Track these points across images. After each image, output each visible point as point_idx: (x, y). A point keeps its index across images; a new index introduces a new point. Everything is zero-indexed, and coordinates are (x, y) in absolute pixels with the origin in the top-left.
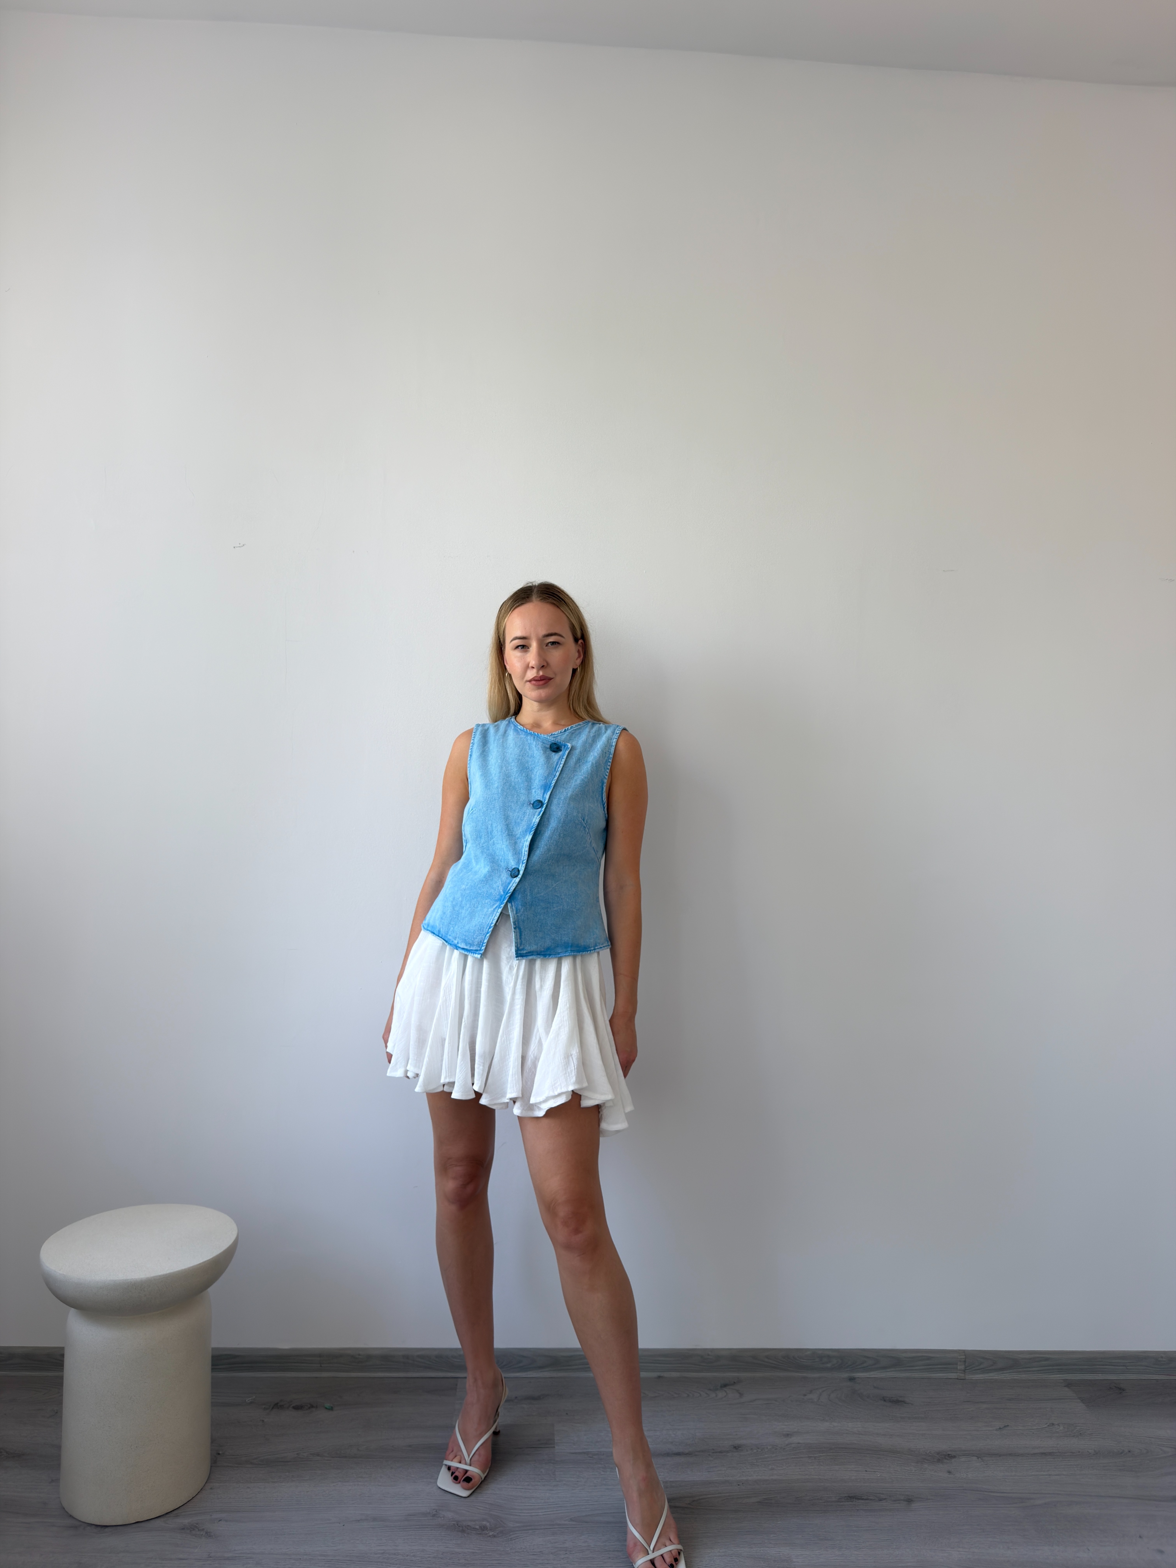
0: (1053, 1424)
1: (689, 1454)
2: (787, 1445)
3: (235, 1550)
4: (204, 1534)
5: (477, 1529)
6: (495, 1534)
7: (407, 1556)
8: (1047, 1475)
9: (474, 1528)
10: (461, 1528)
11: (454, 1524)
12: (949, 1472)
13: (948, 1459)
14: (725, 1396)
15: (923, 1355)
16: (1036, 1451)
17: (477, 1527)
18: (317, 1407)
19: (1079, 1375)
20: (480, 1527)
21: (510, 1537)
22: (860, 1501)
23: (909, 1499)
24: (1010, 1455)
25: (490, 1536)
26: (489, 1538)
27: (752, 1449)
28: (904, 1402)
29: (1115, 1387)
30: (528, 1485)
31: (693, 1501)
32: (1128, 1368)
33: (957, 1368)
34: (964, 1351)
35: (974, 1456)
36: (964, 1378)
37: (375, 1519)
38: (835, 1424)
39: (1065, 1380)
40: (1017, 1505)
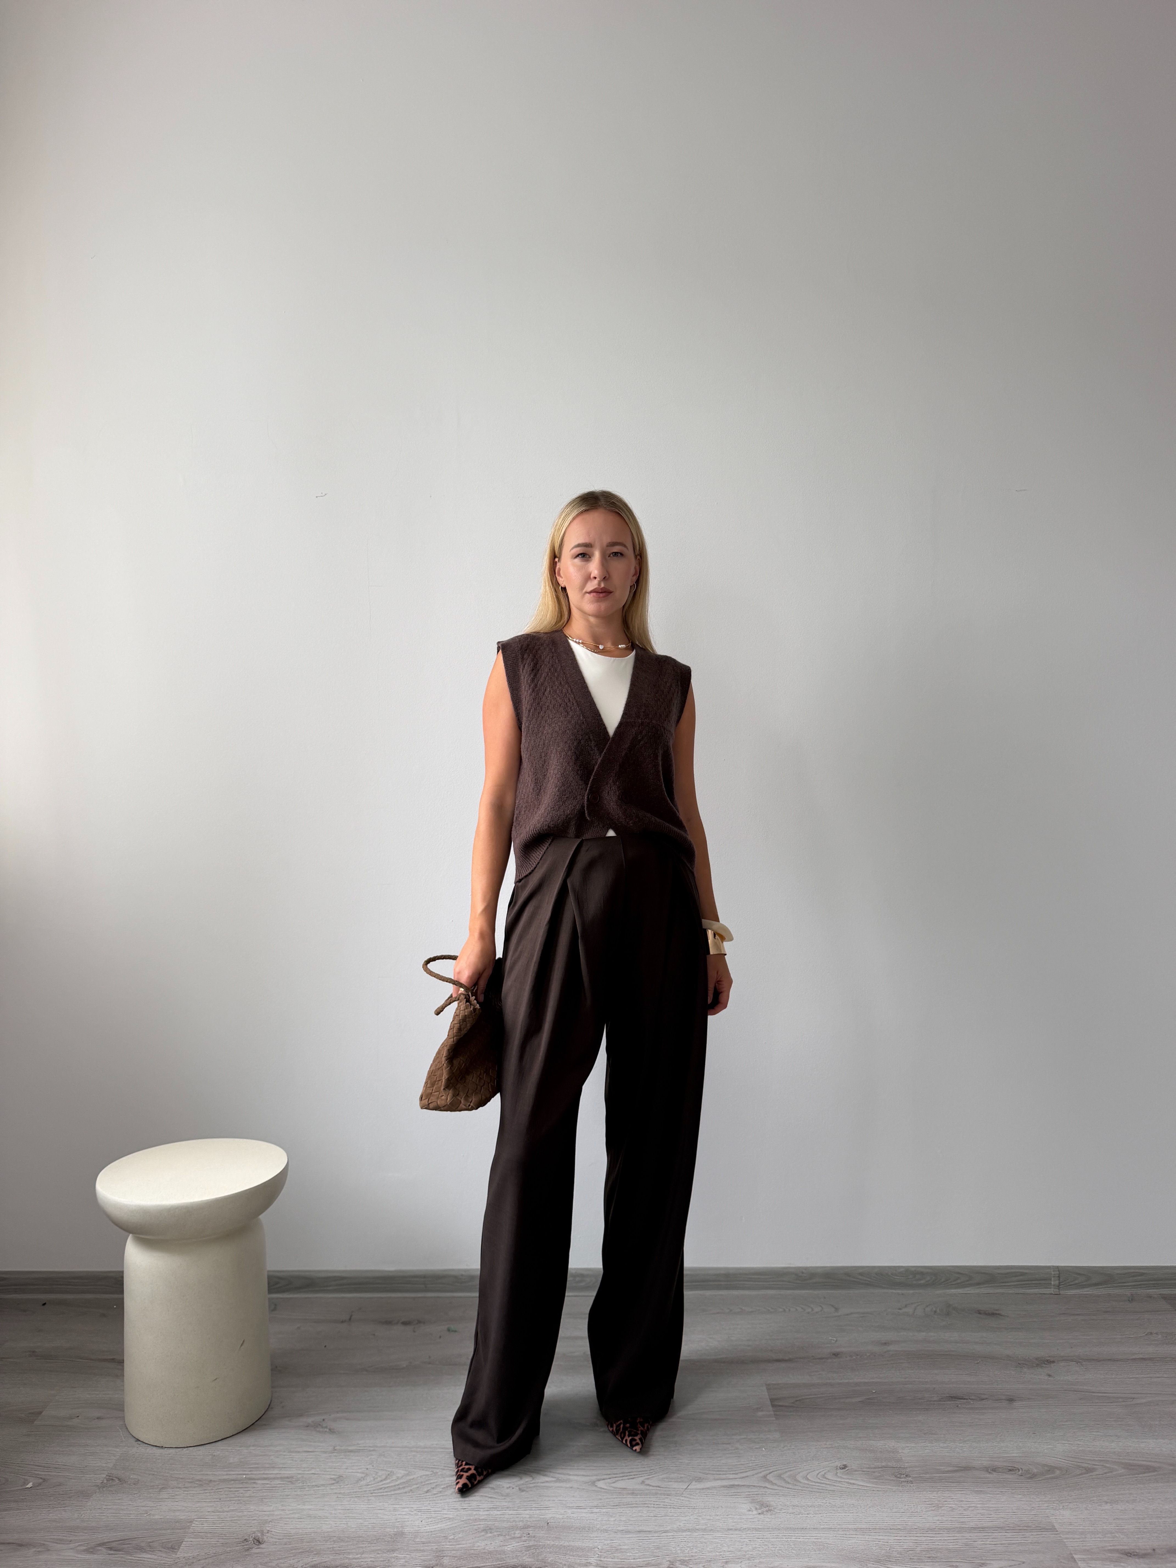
0: (1151, 1333)
1: (790, 1360)
2: (885, 1352)
3: (358, 1444)
4: (328, 1430)
8: (1147, 1377)
12: (1049, 1375)
13: (1046, 1364)
14: (821, 1311)
15: (1017, 1271)
16: (1136, 1357)
18: (424, 1322)
19: (1174, 1289)
22: (962, 1400)
23: (1011, 1399)
24: (1110, 1360)
27: (851, 1356)
28: (999, 1315)
31: (797, 1401)
33: (1051, 1284)
34: (1058, 1267)
35: (1072, 1361)
36: (1058, 1293)
38: (932, 1334)
39: (1161, 1294)
40: (1119, 1404)
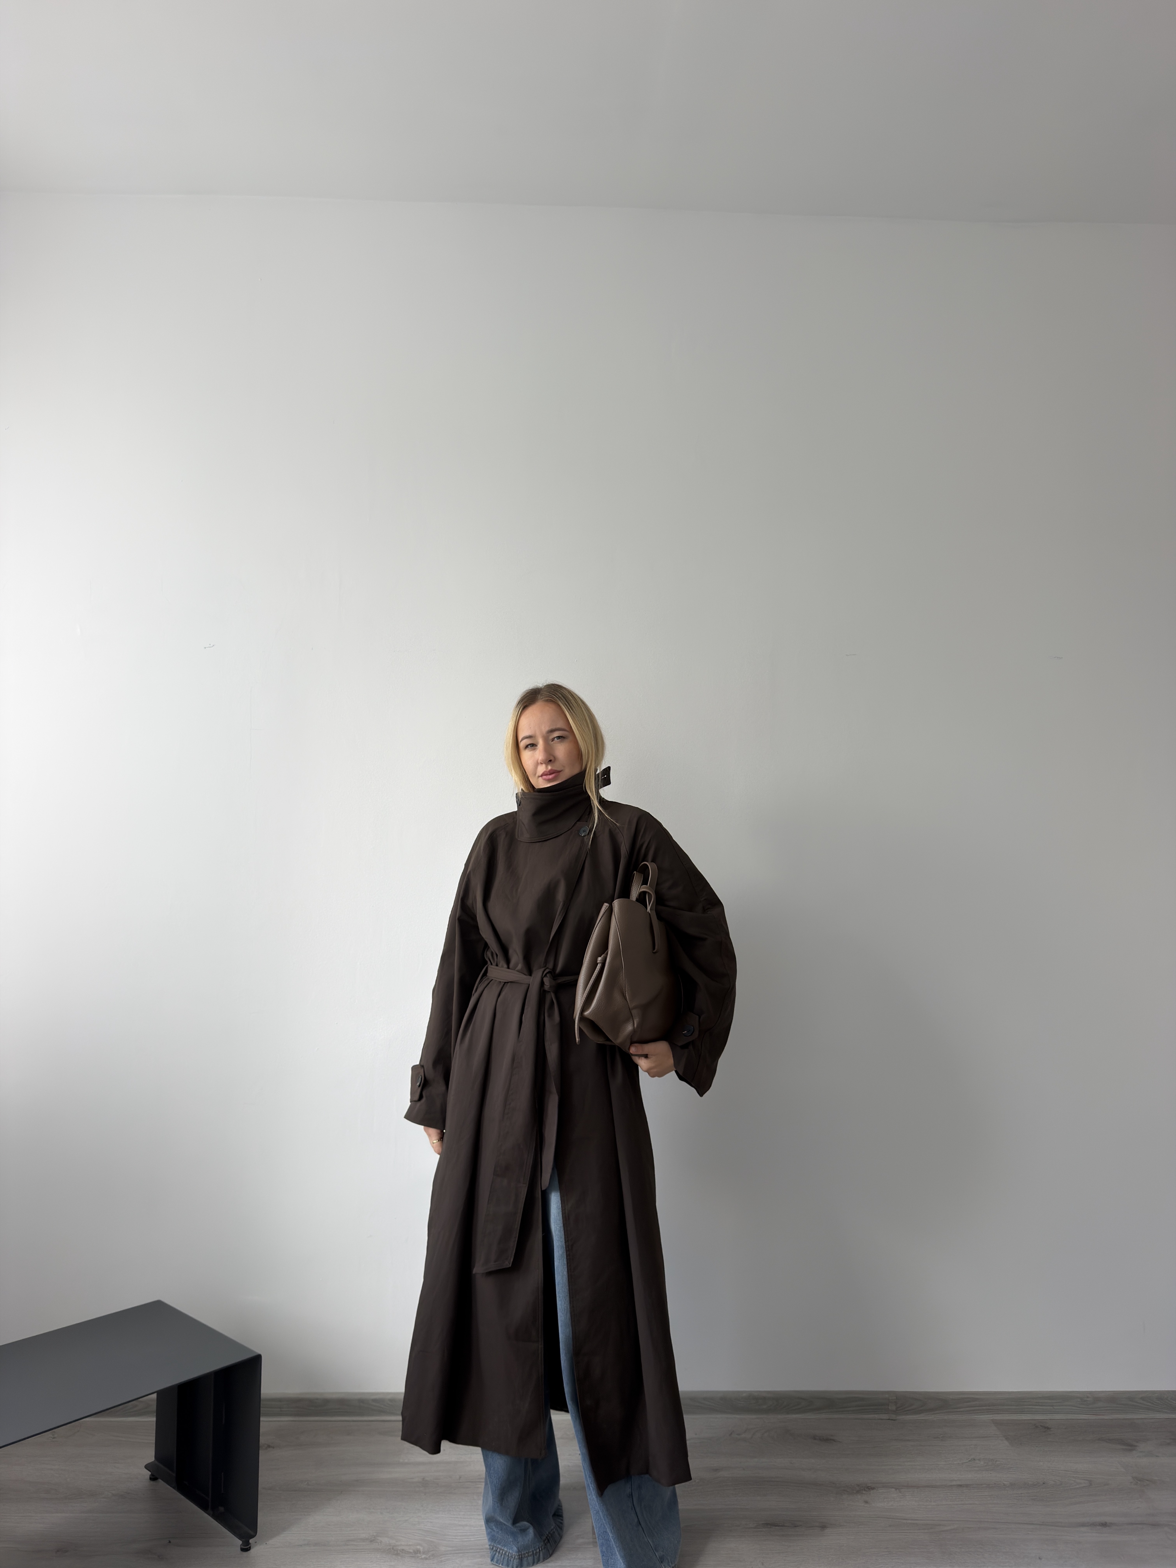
2: (715, 1478)
5: (411, 1553)
6: (427, 1557)
8: (959, 1504)
9: (408, 1552)
10: (396, 1552)
11: (390, 1549)
12: (866, 1502)
13: (866, 1491)
15: (856, 1396)
16: (954, 1483)
17: (411, 1551)
19: (1007, 1415)
20: (414, 1551)
21: (440, 1560)
22: (777, 1528)
23: (823, 1525)
24: (927, 1487)
26: (421, 1560)
28: (834, 1440)
29: (1041, 1426)
30: (463, 1514)
32: (1055, 1407)
33: (888, 1409)
34: (895, 1392)
35: (892, 1488)
36: (895, 1419)
37: (316, 1544)
38: (765, 1460)
39: (992, 1420)
40: (926, 1531)
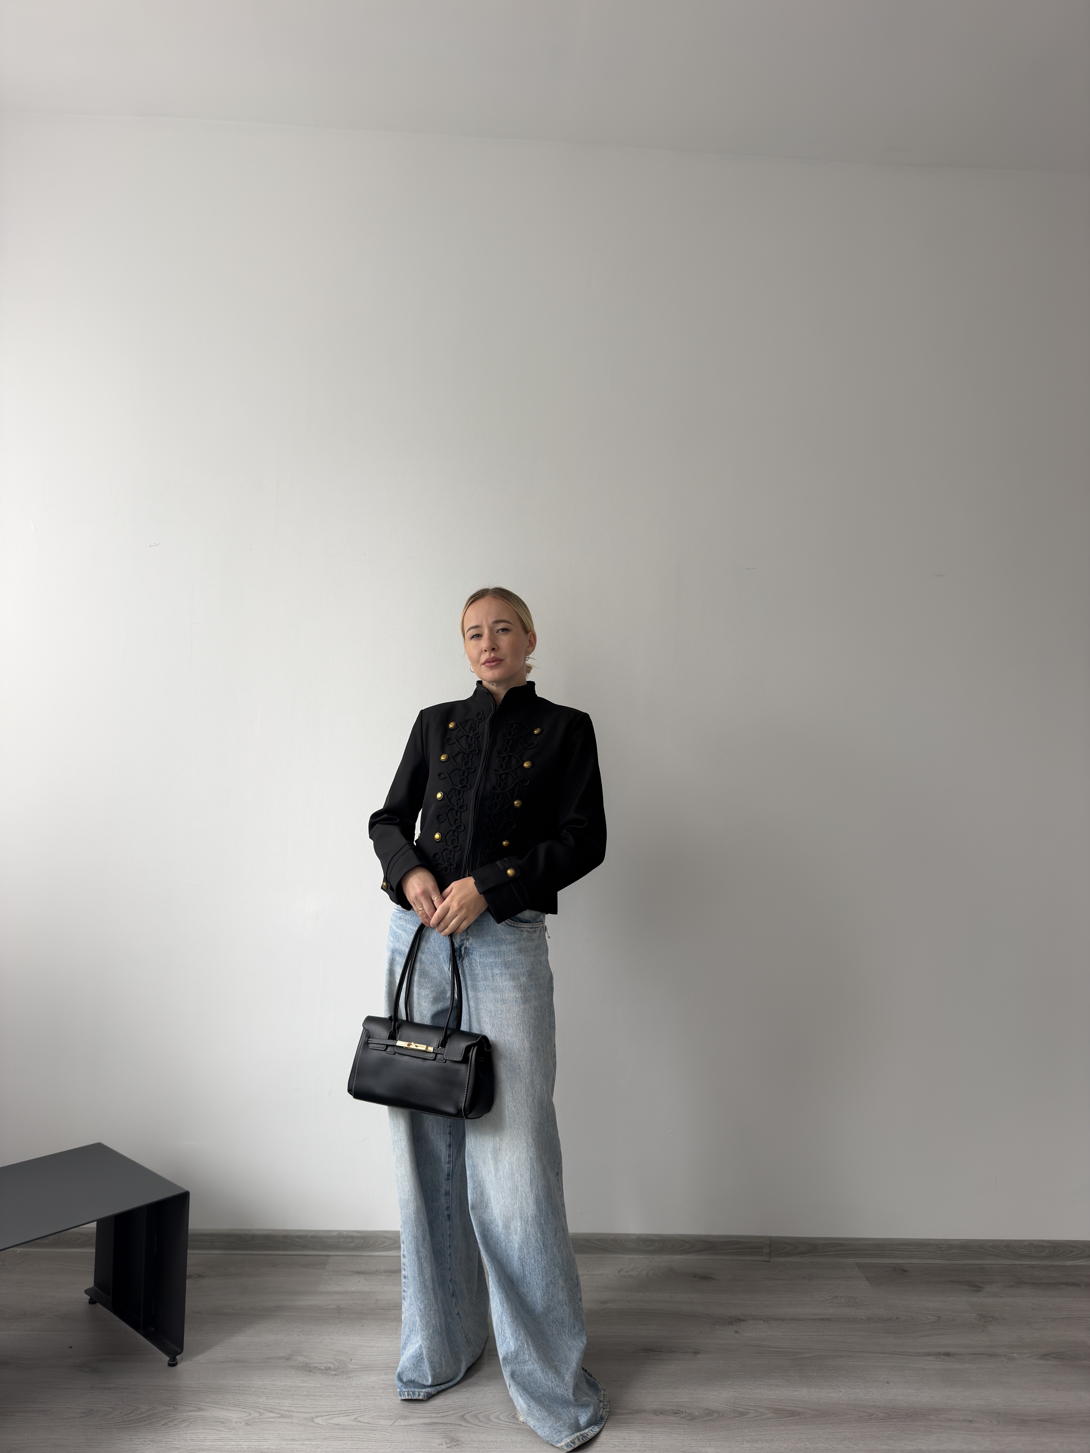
5: (323, 1370)
6: (337, 1373)
7: (259, 1388)
9: (320, 1369)
10: (309, 1369)
11: (304, 1366)
12: (737, 1332)
13: (737, 1322)
15: (734, 1240)
16: (816, 1317)
17: (323, 1368)
18: (204, 1277)
19: (869, 1259)
20: (325, 1368)
21: (349, 1376)
23: (696, 1351)
24: (793, 1319)
25: (332, 1375)
26: (331, 1376)
28: (712, 1278)
29: (899, 1269)
30: (372, 1337)
32: (913, 1253)
33: (763, 1252)
34: (770, 1237)
35: (761, 1320)
37: (237, 1361)
39: (856, 1263)
40: (788, 1358)
